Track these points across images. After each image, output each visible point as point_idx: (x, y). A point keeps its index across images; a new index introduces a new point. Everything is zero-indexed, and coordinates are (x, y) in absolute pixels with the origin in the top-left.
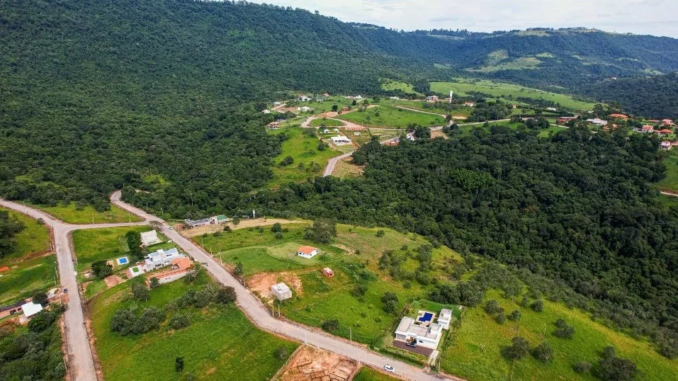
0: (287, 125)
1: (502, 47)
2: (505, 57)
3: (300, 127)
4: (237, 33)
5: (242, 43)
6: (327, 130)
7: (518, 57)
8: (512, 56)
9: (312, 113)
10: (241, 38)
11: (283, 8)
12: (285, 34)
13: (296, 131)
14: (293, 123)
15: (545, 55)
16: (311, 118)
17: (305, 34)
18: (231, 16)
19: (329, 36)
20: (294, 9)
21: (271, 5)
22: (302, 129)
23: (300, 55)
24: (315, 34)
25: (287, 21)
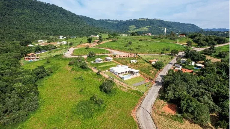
0: (48, 55)
1: (133, 24)
2: (135, 28)
3: (63, 57)
4: (20, 11)
5: (23, 16)
6: (99, 59)
7: (140, 27)
8: (138, 27)
9: (71, 45)
10: (23, 13)
11: (45, 3)
12: (47, 14)
13: (61, 63)
14: (54, 53)
15: (148, 26)
16: (72, 49)
17: (57, 15)
18: (17, 2)
19: (68, 17)
20: (51, 4)
21: (39, 1)
22: (66, 59)
23: (55, 23)
24: (62, 15)
25: (48, 9)
